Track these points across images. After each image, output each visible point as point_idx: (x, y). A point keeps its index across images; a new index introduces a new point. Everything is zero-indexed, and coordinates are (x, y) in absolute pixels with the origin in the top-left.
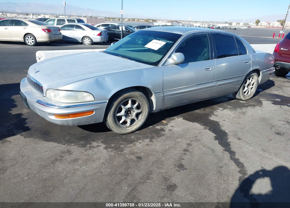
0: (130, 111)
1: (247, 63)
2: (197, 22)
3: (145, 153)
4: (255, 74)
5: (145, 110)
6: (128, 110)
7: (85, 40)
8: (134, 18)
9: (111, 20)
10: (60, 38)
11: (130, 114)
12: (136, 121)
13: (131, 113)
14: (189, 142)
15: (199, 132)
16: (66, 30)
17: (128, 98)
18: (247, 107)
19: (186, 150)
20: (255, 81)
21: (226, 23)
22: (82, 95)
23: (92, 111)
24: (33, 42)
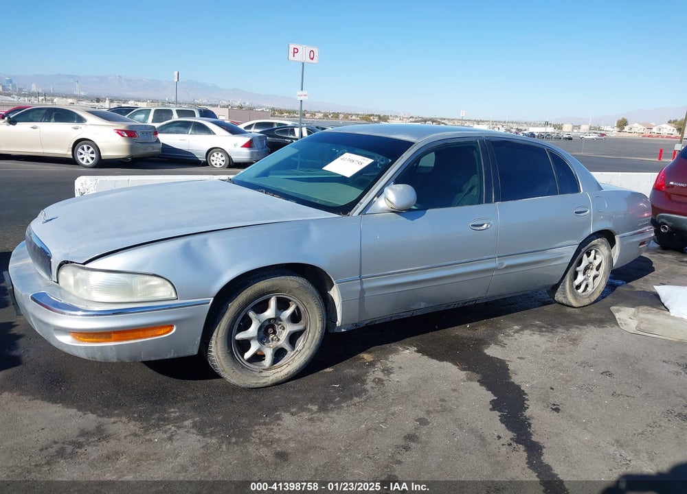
0: (273, 327)
1: (582, 215)
2: (481, 121)
3: (300, 442)
4: (602, 243)
5: (313, 326)
6: (267, 323)
7: (214, 156)
8: (337, 112)
9: (285, 114)
10: (157, 149)
11: (273, 333)
12: (290, 353)
13: (275, 332)
14: (422, 415)
15: (453, 387)
16: (171, 133)
17: (268, 292)
18: (583, 323)
19: (411, 438)
20: (602, 259)
21: (547, 124)
22: (147, 281)
23: (169, 325)
24: (92, 158)
